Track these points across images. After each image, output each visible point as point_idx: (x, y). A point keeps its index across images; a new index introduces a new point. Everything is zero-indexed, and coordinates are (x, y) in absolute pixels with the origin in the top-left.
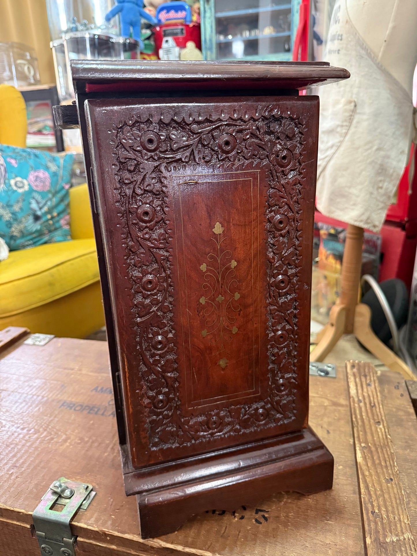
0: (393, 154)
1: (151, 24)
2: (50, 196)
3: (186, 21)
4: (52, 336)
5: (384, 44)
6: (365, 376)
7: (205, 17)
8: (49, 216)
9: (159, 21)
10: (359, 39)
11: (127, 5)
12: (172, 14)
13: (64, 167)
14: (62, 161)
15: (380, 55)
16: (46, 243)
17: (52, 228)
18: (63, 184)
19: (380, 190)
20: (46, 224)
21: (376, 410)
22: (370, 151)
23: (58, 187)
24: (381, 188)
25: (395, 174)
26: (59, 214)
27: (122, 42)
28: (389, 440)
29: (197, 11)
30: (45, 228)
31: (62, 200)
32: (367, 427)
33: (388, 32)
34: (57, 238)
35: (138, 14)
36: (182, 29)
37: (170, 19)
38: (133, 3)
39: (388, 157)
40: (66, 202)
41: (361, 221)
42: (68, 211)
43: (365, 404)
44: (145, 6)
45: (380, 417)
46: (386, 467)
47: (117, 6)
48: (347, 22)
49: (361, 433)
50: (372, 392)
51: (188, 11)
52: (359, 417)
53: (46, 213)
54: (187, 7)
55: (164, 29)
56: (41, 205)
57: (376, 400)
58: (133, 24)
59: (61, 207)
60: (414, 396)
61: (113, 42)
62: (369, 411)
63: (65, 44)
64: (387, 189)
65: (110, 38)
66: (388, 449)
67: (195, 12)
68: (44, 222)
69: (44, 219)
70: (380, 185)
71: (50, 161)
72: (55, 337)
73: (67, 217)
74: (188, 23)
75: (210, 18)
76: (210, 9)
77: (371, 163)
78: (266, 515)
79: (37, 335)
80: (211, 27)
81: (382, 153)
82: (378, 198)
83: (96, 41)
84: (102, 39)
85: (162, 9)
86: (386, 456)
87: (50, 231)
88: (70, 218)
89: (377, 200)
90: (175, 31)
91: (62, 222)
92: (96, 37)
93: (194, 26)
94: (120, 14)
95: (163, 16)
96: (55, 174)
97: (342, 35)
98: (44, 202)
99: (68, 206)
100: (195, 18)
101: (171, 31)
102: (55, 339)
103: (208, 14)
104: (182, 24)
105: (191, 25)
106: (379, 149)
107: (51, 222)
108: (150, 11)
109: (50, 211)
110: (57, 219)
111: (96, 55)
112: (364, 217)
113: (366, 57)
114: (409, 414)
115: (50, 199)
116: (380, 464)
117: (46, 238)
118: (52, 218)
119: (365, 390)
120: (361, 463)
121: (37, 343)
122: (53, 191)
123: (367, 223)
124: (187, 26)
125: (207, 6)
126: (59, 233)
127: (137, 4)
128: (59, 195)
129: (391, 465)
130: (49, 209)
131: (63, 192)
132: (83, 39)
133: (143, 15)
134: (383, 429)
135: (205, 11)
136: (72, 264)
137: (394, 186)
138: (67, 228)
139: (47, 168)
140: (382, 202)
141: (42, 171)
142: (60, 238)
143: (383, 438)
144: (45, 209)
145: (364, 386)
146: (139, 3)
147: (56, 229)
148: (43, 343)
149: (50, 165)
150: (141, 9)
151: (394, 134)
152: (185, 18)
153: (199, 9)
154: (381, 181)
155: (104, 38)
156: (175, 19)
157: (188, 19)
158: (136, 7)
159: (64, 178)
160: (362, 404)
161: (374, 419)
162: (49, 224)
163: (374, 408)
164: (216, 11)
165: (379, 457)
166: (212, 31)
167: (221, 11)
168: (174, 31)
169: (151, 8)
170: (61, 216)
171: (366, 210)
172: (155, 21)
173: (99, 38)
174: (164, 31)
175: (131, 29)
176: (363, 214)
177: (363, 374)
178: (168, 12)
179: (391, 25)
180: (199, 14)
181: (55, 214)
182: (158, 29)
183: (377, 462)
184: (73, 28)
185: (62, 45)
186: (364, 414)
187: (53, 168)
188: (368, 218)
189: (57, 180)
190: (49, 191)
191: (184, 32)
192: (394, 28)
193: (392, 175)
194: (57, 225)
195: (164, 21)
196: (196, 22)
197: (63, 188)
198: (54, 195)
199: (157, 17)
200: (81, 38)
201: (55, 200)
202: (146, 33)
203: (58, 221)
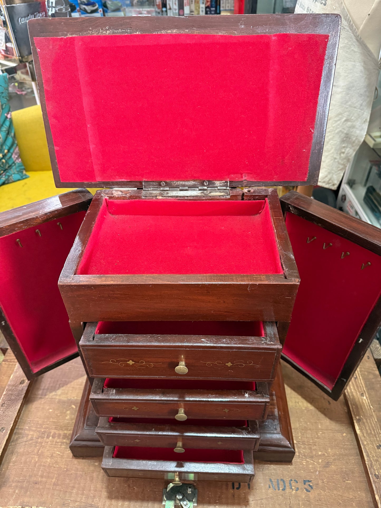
0: (358, 124)
5: (367, 17)
8: (1, 156)
10: (344, 9)
15: (361, 27)
16: (4, 184)
17: (7, 167)
19: (342, 155)
22: (339, 122)
24: (343, 153)
25: (356, 142)
26: (9, 151)
28: (372, 411)
31: (8, 134)
32: (357, 400)
33: (374, 6)
34: (14, 177)
39: (353, 127)
40: (12, 133)
41: (324, 182)
42: (17, 142)
45: (362, 389)
46: (375, 435)
49: (354, 406)
59: (9, 141)
60: (376, 356)
62: (354, 383)
64: (348, 154)
66: (373, 419)
70: (343, 150)
73: (17, 150)
77: (338, 133)
78: (311, 484)
81: (349, 124)
82: (340, 161)
86: (373, 425)
87: (5, 171)
88: (20, 149)
89: (339, 163)
91: (14, 157)
99: (15, 136)
106: (347, 120)
107: (4, 160)
110: (8, 155)
112: (327, 179)
113: (348, 28)
116: (371, 433)
117: (3, 179)
118: (4, 156)
120: (360, 435)
123: (328, 183)
126: (13, 170)
128: (5, 128)
129: (378, 433)
131: (7, 123)
134: (367, 400)
137: (354, 150)
138: (19, 161)
140: (342, 164)
142: (17, 177)
143: (368, 409)
147: (10, 167)
154: (344, 147)
159: (4, 107)
161: (359, 392)
162: (3, 163)
163: (357, 380)
165: (369, 426)
170: (11, 151)
171: (329, 173)
176: (326, 176)
181: (6, 151)
183: (369, 431)
186: (352, 387)
188: (330, 179)
193: (354, 142)
194: (10, 162)
197: (6, 118)
203: (10, 157)
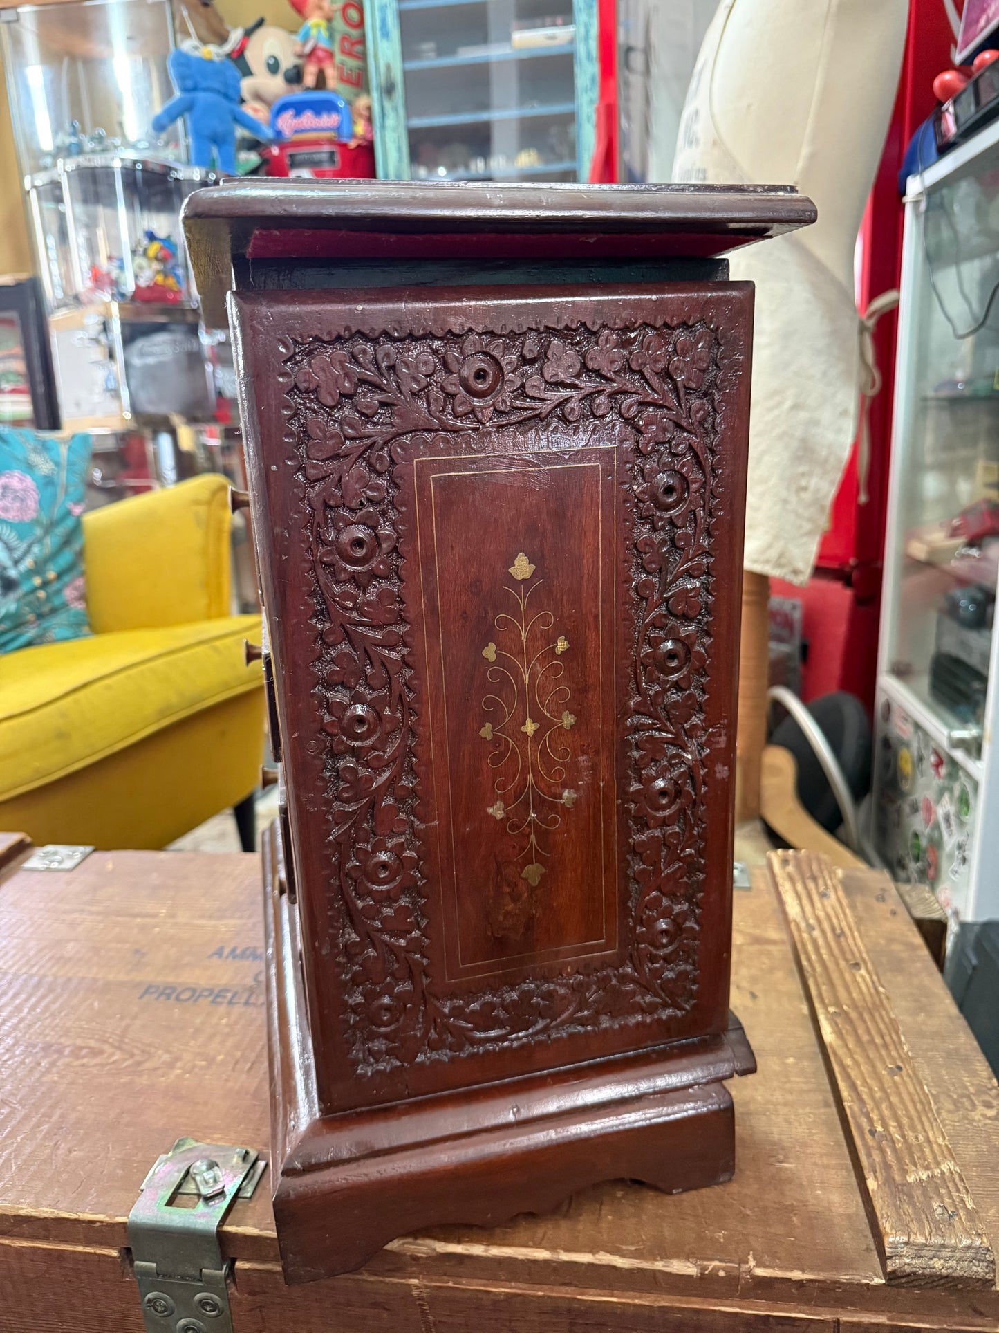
0: (826, 415)
1: (260, 139)
2: (38, 532)
3: (340, 135)
4: (89, 849)
6: (814, 879)
7: (383, 127)
8: (37, 581)
9: (279, 133)
11: (201, 96)
12: (308, 119)
13: (71, 464)
14: (64, 450)
16: (30, 644)
17: (46, 609)
18: (69, 505)
19: (804, 495)
20: (31, 598)
21: (847, 941)
22: (776, 412)
23: (57, 512)
24: (805, 489)
25: (832, 460)
26: (60, 576)
27: (198, 179)
28: (883, 997)
29: (365, 113)
30: (27, 609)
31: (67, 542)
32: (835, 976)
33: (801, 164)
34: (57, 632)
35: (229, 118)
36: (332, 153)
37: (303, 131)
38: (218, 92)
39: (815, 423)
40: (76, 546)
41: (767, 562)
42: (83, 567)
43: (823, 932)
44: (243, 101)
45: (857, 955)
46: (886, 1046)
47: (181, 99)
48: (715, 143)
49: (824, 988)
50: (833, 908)
51: (344, 112)
52: (814, 957)
53: (31, 573)
54: (341, 104)
55: (290, 151)
56: (17, 554)
57: (844, 924)
58: (217, 139)
59: (66, 558)
60: (920, 913)
61: (177, 180)
62: (833, 944)
63: (64, 181)
64: (817, 491)
65: (170, 169)
66: (884, 1013)
67: (361, 115)
68: (27, 594)
69: (24, 588)
70: (803, 483)
71: (35, 451)
72: (95, 850)
73: (80, 582)
74: (344, 140)
75: (395, 129)
76: (395, 109)
77: (780, 437)
79: (50, 848)
80: (399, 149)
81: (803, 415)
82: (800, 511)
83: (139, 175)
84: (153, 172)
85: (284, 108)
86: (882, 1026)
87: (40, 616)
88: (87, 583)
89: (798, 516)
90: (316, 157)
91: (69, 593)
92: (139, 167)
93: (359, 146)
94: (187, 115)
95: (287, 123)
96: (49, 482)
97: (705, 171)
98: (24, 546)
99: (80, 554)
100: (360, 128)
101: (306, 157)
102: (97, 856)
103: (390, 122)
104: (330, 142)
105: (353, 144)
106: (796, 407)
107: (42, 594)
108: (256, 110)
109: (38, 569)
110: (56, 586)
111: (137, 207)
112: (773, 554)
114: (912, 947)
115: (40, 541)
116: (872, 1041)
117: (30, 633)
118: (45, 584)
119: (818, 905)
120: (835, 1045)
121: (55, 865)
122: (45, 520)
123: (779, 565)
124: (344, 146)
125: (387, 105)
126: (61, 618)
127: (226, 96)
128: (61, 531)
129: (894, 1042)
130: (36, 563)
131: (69, 523)
132: (108, 172)
133: (239, 120)
134: (867, 977)
135: (383, 115)
136: (108, 687)
137: (832, 482)
138: (79, 606)
139: (30, 467)
140: (810, 520)
141: (17, 473)
142: (67, 632)
143: (871, 994)
144: (28, 563)
145: (816, 898)
146: (231, 92)
147: (54, 611)
148: (68, 864)
149: (35, 459)
150: (236, 107)
151: (825, 374)
152: (338, 129)
153: (369, 109)
154: (803, 475)
155: (158, 169)
156: (315, 130)
157: (345, 130)
158: (224, 102)
159: (71, 489)
160: (816, 933)
161: (846, 960)
162: (38, 599)
163: (842, 939)
164: (408, 115)
165: (868, 1031)
166: (400, 158)
167: (420, 114)
168: (314, 156)
169: (258, 105)
170: (66, 579)
171: (776, 537)
172: (269, 133)
173: (144, 170)
174: (291, 156)
175: (215, 151)
176: (770, 546)
177: (808, 875)
178: (298, 113)
179: (805, 151)
180: (370, 120)
181: (51, 575)
182: (275, 151)
183: (865, 1038)
184: (71, 144)
185: (56, 185)
186: (824, 951)
187: (44, 466)
188: (781, 555)
189: (55, 496)
190: (36, 522)
191: (337, 158)
192: (812, 157)
193: (826, 461)
194: (57, 601)
195: (288, 133)
196: (364, 138)
197: (69, 513)
198: (49, 528)
199: (272, 124)
200: (102, 168)
201: (50, 542)
202: (247, 160)
203: (58, 592)
